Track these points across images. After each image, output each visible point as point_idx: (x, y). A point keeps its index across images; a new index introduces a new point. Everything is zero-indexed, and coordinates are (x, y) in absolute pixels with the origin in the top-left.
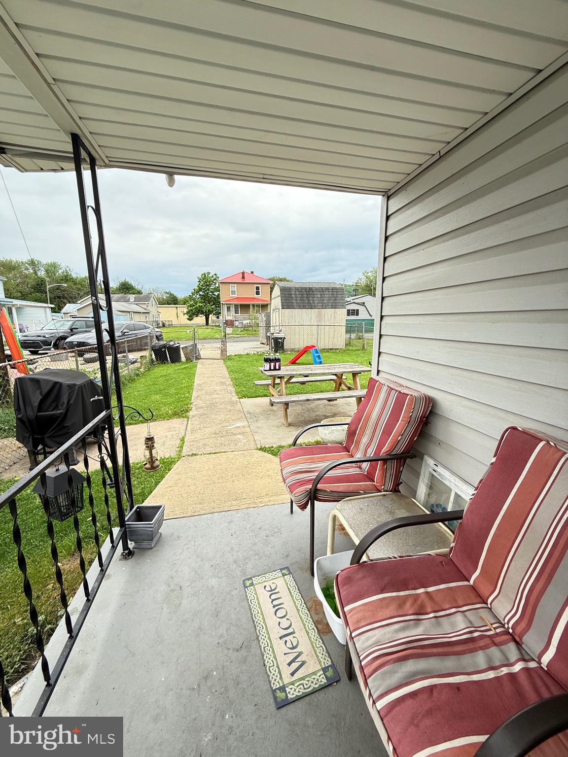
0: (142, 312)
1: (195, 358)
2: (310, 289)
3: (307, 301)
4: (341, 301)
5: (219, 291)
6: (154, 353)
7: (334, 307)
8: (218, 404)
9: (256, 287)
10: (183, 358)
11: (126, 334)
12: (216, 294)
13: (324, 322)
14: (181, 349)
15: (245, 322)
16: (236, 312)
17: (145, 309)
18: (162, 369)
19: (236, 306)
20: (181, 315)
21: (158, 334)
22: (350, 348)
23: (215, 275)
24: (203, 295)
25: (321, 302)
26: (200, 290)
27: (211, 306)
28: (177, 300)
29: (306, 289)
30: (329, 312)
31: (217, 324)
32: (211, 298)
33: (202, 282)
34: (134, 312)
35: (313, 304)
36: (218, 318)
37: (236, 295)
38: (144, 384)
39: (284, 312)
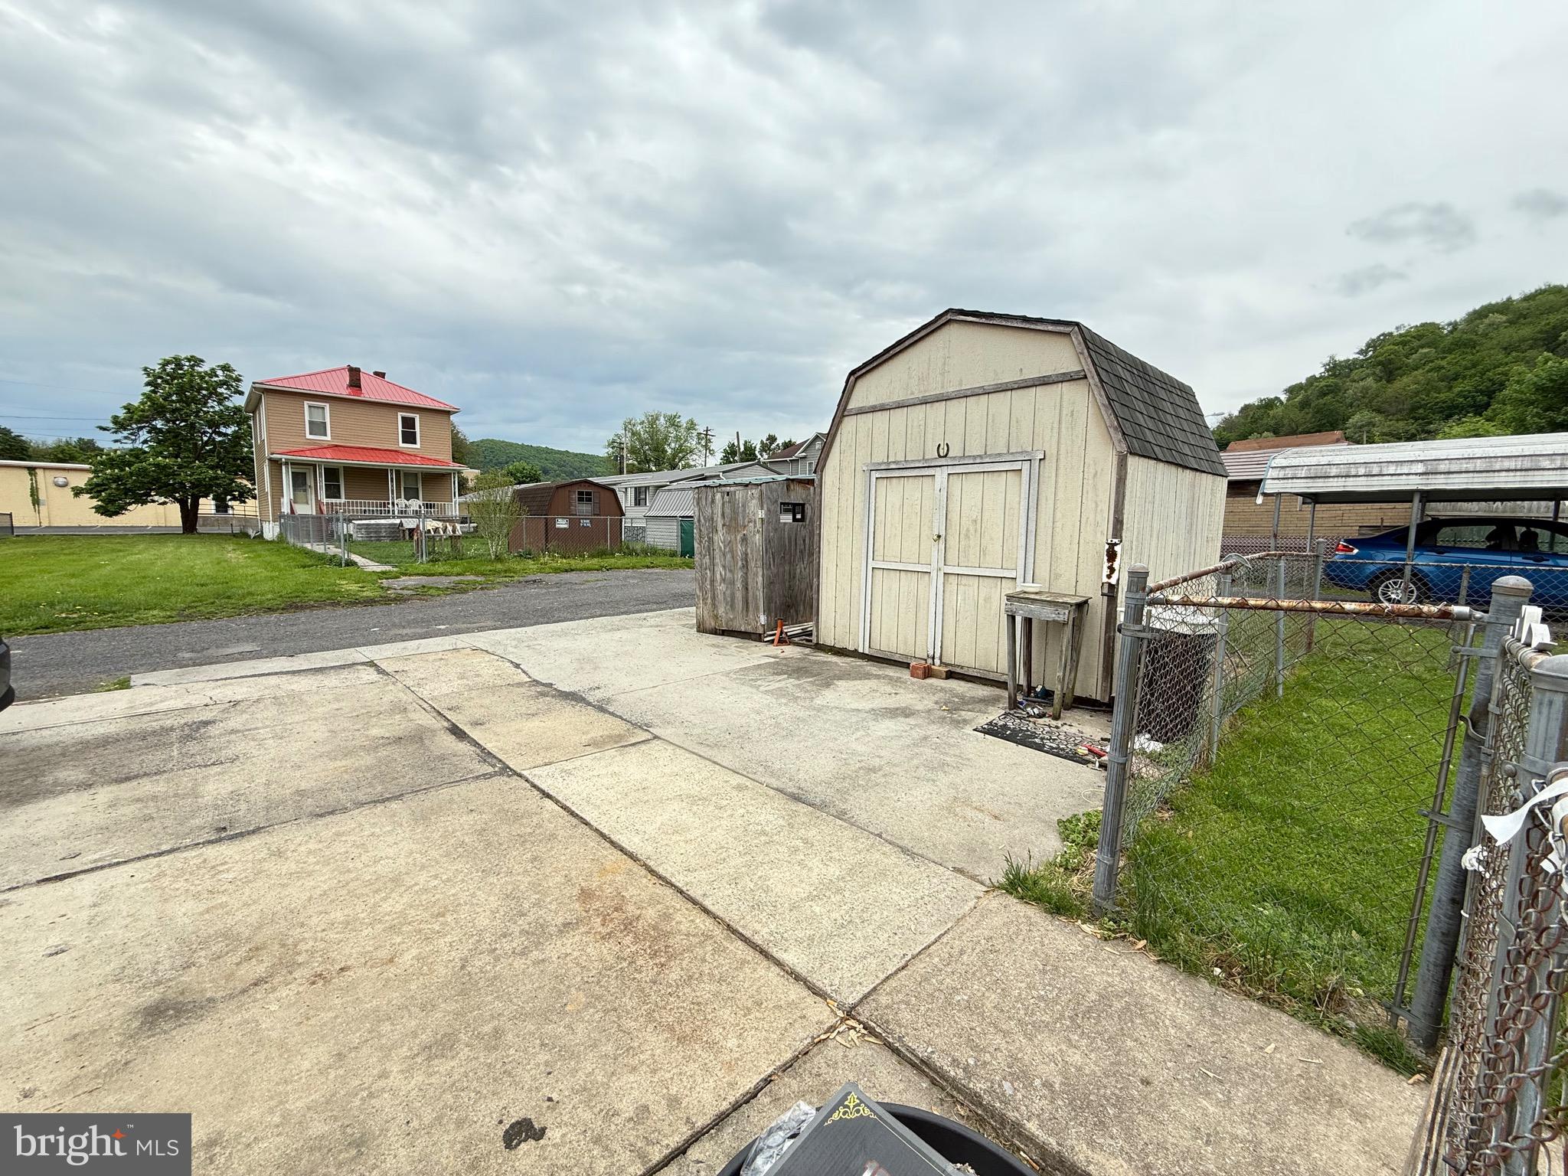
5: (245, 423)
9: (403, 418)
12: (232, 430)
16: (333, 491)
19: (332, 473)
20: (53, 494)
23: (226, 368)
24: (168, 431)
26: (159, 411)
32: (205, 444)
33: (165, 387)
37: (329, 438)
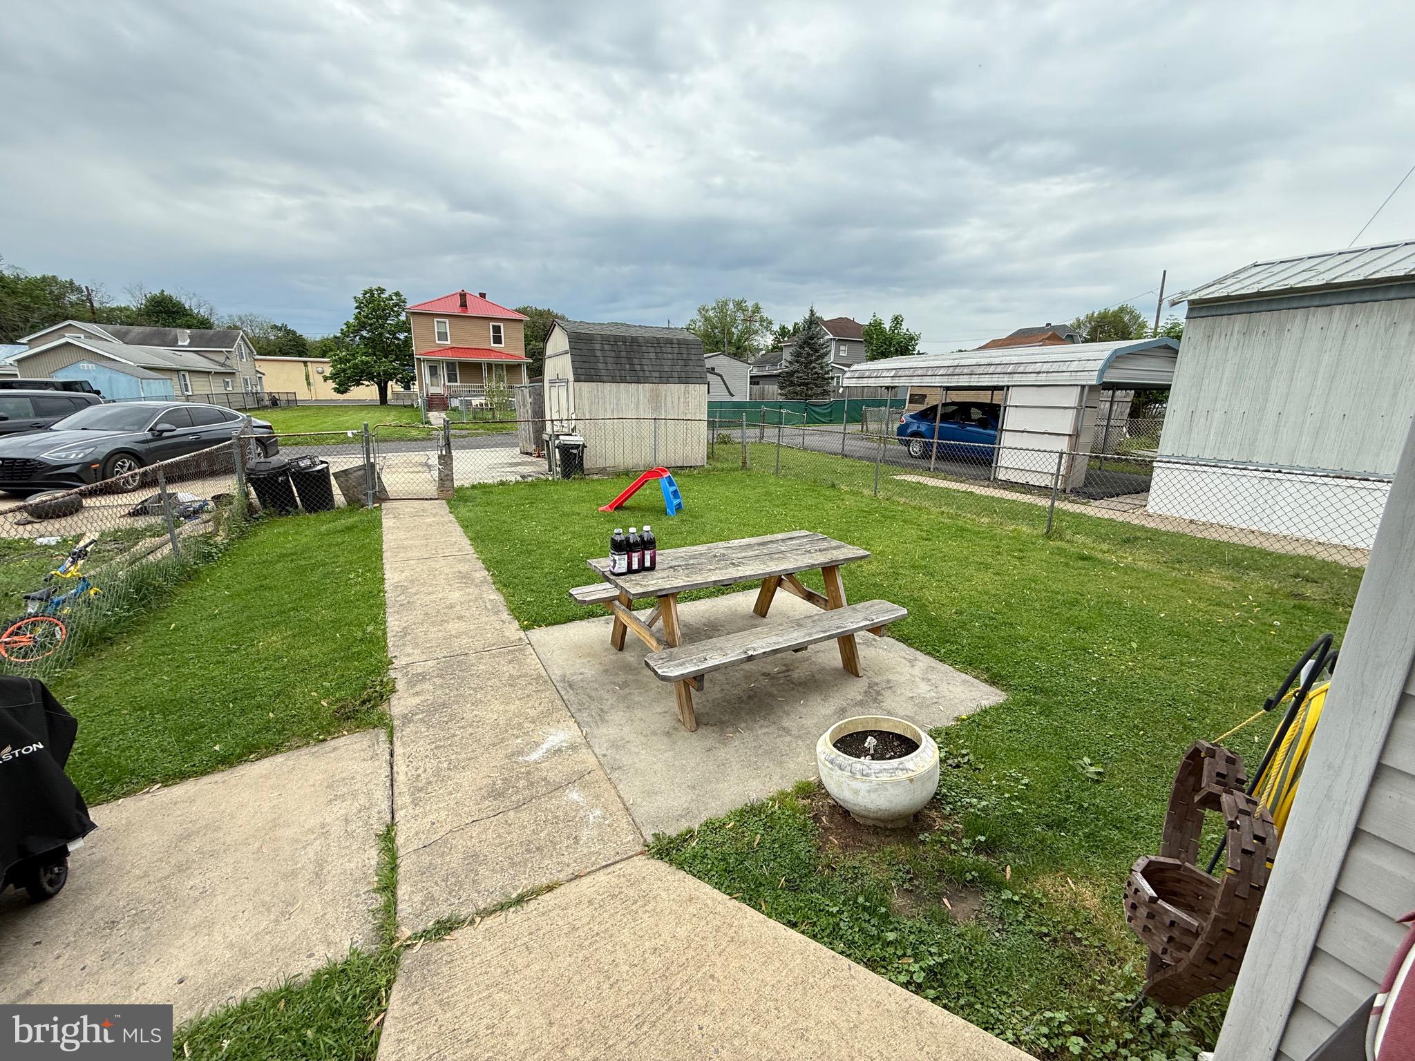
0: (213, 371)
1: (370, 499)
2: (634, 340)
3: (628, 367)
4: (698, 369)
5: (409, 331)
6: (255, 489)
7: (685, 380)
8: (472, 658)
9: (493, 326)
10: (339, 497)
11: (165, 434)
12: (402, 337)
13: (665, 411)
14: (332, 478)
15: (476, 401)
16: (452, 378)
17: (222, 365)
18: (282, 530)
19: (450, 365)
20: (317, 379)
21: (261, 433)
22: (719, 465)
23: (397, 294)
24: (368, 338)
25: (657, 368)
26: (362, 326)
27: (391, 362)
28: (304, 345)
29: (624, 339)
30: (674, 391)
31: (408, 403)
32: (389, 346)
33: (365, 309)
34: (189, 371)
35: (641, 374)
36: (407, 388)
37: (449, 342)
38: (227, 588)
39: (580, 390)
